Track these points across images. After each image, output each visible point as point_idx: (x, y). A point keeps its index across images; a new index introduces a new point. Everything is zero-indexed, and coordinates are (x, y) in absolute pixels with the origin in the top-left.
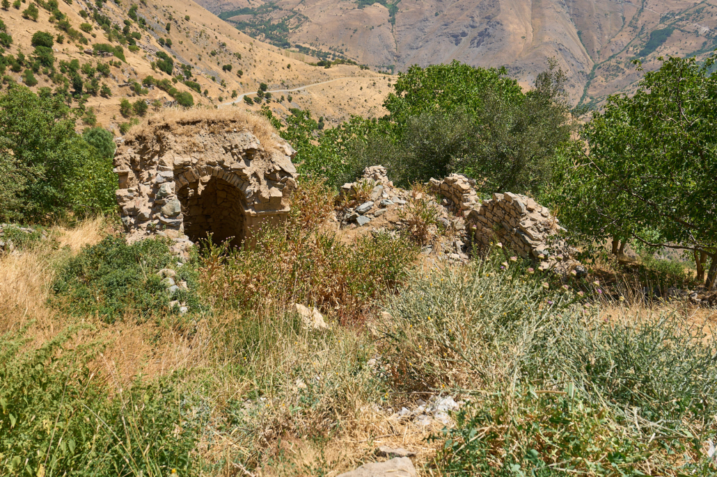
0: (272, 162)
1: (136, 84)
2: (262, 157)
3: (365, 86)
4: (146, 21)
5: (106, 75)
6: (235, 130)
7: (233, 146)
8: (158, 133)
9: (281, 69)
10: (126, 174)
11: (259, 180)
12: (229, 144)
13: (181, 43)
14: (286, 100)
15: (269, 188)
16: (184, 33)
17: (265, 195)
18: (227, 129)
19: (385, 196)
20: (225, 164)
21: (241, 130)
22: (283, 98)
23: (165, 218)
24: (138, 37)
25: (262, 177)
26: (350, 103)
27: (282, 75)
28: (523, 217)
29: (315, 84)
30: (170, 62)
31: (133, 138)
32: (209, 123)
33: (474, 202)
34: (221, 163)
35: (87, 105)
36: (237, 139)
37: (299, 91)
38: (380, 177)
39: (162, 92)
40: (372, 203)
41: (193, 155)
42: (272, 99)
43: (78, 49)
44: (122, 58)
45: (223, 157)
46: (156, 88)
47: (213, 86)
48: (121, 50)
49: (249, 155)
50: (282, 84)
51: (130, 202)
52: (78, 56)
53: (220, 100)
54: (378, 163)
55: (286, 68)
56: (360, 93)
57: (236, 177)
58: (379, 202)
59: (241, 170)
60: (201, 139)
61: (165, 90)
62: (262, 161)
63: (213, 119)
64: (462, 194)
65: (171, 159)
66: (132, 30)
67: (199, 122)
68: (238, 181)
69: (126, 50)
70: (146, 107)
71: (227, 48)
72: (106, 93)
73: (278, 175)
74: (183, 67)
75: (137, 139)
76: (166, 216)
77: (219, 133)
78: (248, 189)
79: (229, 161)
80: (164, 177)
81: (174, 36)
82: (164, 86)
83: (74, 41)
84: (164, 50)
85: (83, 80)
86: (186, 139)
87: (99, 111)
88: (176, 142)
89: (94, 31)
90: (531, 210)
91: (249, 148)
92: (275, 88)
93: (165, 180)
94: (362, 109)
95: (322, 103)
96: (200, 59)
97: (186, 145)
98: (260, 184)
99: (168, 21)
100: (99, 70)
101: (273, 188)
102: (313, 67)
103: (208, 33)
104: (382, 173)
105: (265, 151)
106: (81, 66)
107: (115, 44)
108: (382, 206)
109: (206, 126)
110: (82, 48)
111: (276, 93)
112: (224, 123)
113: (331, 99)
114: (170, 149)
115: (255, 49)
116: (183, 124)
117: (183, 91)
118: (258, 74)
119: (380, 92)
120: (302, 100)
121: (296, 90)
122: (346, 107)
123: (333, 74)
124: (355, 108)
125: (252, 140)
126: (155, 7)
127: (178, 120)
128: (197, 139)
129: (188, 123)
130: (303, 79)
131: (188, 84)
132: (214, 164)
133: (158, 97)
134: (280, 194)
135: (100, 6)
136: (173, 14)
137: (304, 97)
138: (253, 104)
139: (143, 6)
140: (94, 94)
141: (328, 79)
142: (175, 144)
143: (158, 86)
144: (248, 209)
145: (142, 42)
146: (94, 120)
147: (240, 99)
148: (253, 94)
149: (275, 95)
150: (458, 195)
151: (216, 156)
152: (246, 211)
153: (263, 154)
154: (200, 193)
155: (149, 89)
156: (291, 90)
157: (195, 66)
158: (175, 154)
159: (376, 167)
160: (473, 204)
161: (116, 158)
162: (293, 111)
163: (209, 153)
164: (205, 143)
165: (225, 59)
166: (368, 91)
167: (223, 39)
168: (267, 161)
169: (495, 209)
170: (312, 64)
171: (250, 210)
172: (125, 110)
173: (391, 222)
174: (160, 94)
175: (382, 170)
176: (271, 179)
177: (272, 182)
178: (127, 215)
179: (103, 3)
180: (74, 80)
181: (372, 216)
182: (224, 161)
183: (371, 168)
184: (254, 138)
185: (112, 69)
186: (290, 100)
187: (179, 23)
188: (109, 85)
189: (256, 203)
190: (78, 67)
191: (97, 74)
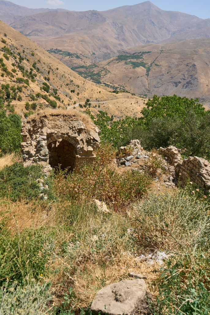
0: (90, 135)
1: (33, 96)
2: (86, 132)
3: (133, 103)
4: (40, 69)
5: (20, 91)
6: (75, 120)
7: (73, 127)
8: (41, 119)
9: (96, 93)
10: (26, 136)
11: (83, 143)
12: (72, 126)
13: (54, 79)
14: (97, 107)
15: (88, 146)
16: (55, 75)
17: (85, 149)
18: (71, 119)
19: (139, 153)
20: (69, 134)
21: (77, 120)
22: (96, 106)
23: (41, 156)
24: (36, 76)
25: (85, 141)
26: (126, 110)
27: (97, 96)
28: (202, 168)
29: (111, 101)
30: (48, 87)
31: (30, 120)
32: (64, 116)
33: (179, 159)
34: (67, 134)
35: (11, 104)
36: (75, 124)
37: (103, 103)
38: (137, 145)
39: (44, 100)
40: (133, 156)
41: (55, 129)
42: (91, 106)
43: (10, 80)
44: (28, 84)
45: (69, 131)
46: (41, 98)
47: (66, 98)
48: (28, 81)
49: (80, 131)
50: (96, 100)
51: (27, 148)
52: (9, 83)
53: (69, 105)
54: (137, 139)
55: (98, 93)
56: (131, 105)
57: (73, 140)
58: (136, 156)
59: (76, 137)
60: (60, 123)
61: (45, 99)
62: (85, 134)
63: (66, 114)
64: (174, 155)
65: (46, 131)
66: (33, 73)
67: (59, 115)
68: (74, 142)
69: (30, 81)
70: (36, 106)
71: (73, 82)
72: (20, 99)
73: (92, 141)
74: (54, 90)
75: (32, 121)
76: (42, 156)
77: (68, 121)
78: (78, 146)
79: (71, 133)
80: (42, 138)
81: (51, 76)
82: (45, 97)
83: (8, 76)
84: (46, 82)
85: (11, 93)
86: (53, 122)
87: (16, 107)
88: (49, 123)
89: (17, 72)
90: (206, 166)
91: (80, 128)
92: (93, 101)
93: (42, 139)
94: (131, 113)
95: (113, 109)
96: (61, 87)
97: (53, 125)
98: (84, 144)
99: (49, 70)
100: (18, 89)
101: (89, 146)
102: (111, 93)
103: (66, 76)
104: (138, 143)
105: (87, 130)
106: (10, 87)
107: (25, 78)
108: (137, 158)
109: (62, 117)
110: (11, 79)
111: (93, 103)
112: (70, 116)
113: (117, 108)
114: (46, 126)
115: (86, 84)
116: (53, 116)
117: (53, 100)
118: (86, 95)
119: (140, 106)
120: (104, 107)
121: (102, 102)
122: (124, 112)
123: (119, 97)
124: (128, 112)
125: (82, 124)
126: (44, 63)
127: (51, 114)
128: (58, 123)
129: (55, 115)
130: (106, 98)
131: (55, 97)
132: (64, 134)
133: (42, 102)
134: (92, 149)
135: (20, 62)
136: (51, 67)
137: (105, 106)
138: (82, 107)
139: (39, 63)
140: (15, 99)
141: (117, 99)
142: (48, 124)
143: (42, 97)
144: (77, 155)
145: (37, 78)
146: (14, 110)
147: (77, 105)
148: (83, 103)
149: (93, 104)
150: (172, 155)
151: (66, 130)
152: (76, 156)
153: (86, 131)
154: (57, 146)
155: (38, 98)
156: (100, 103)
157: (59, 90)
158: (48, 129)
159: (136, 140)
160: (179, 161)
161: (22, 129)
162: (100, 112)
163: (63, 129)
164: (61, 124)
165: (72, 87)
166: (134, 105)
167: (72, 78)
168: (87, 134)
169: (189, 164)
170: (110, 92)
171: (78, 156)
172: (27, 107)
173: (141, 166)
174: (43, 101)
175: (139, 142)
176: (89, 142)
177: (89, 144)
178: (25, 154)
179: (22, 61)
180: (7, 93)
181: (132, 162)
182: (69, 133)
183: (134, 141)
184: (83, 124)
185: (23, 89)
186: (99, 107)
187: (54, 71)
188: (21, 96)
189: (81, 152)
190: (9, 87)
191: (17, 91)
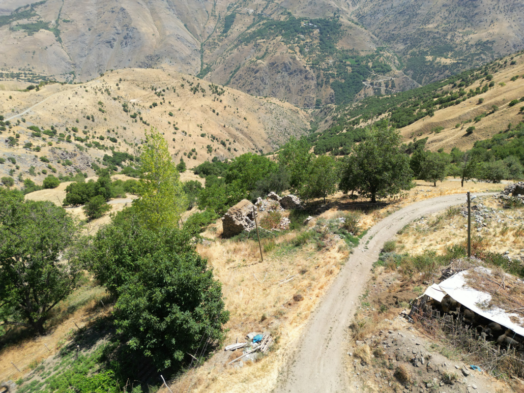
3: (71, 96)
9: (6, 101)
14: (22, 122)
19: (263, 202)
22: (19, 121)
26: (66, 110)
27: (10, 105)
28: (292, 199)
29: (36, 105)
37: (27, 113)
38: (261, 199)
40: (263, 205)
42: (12, 124)
50: (13, 111)
55: (9, 99)
56: (69, 101)
92: (9, 116)
94: (76, 112)
95: (47, 116)
102: (27, 93)
111: (12, 119)
113: (53, 112)
119: (83, 97)
120: (33, 119)
122: (65, 114)
123: (45, 94)
124: (71, 113)
130: (26, 103)
137: (33, 116)
141: (44, 98)
150: (275, 196)
156: (21, 114)
160: (279, 198)
162: (31, 128)
166: (74, 99)
169: (286, 198)
170: (24, 91)
173: (269, 208)
181: (265, 208)
